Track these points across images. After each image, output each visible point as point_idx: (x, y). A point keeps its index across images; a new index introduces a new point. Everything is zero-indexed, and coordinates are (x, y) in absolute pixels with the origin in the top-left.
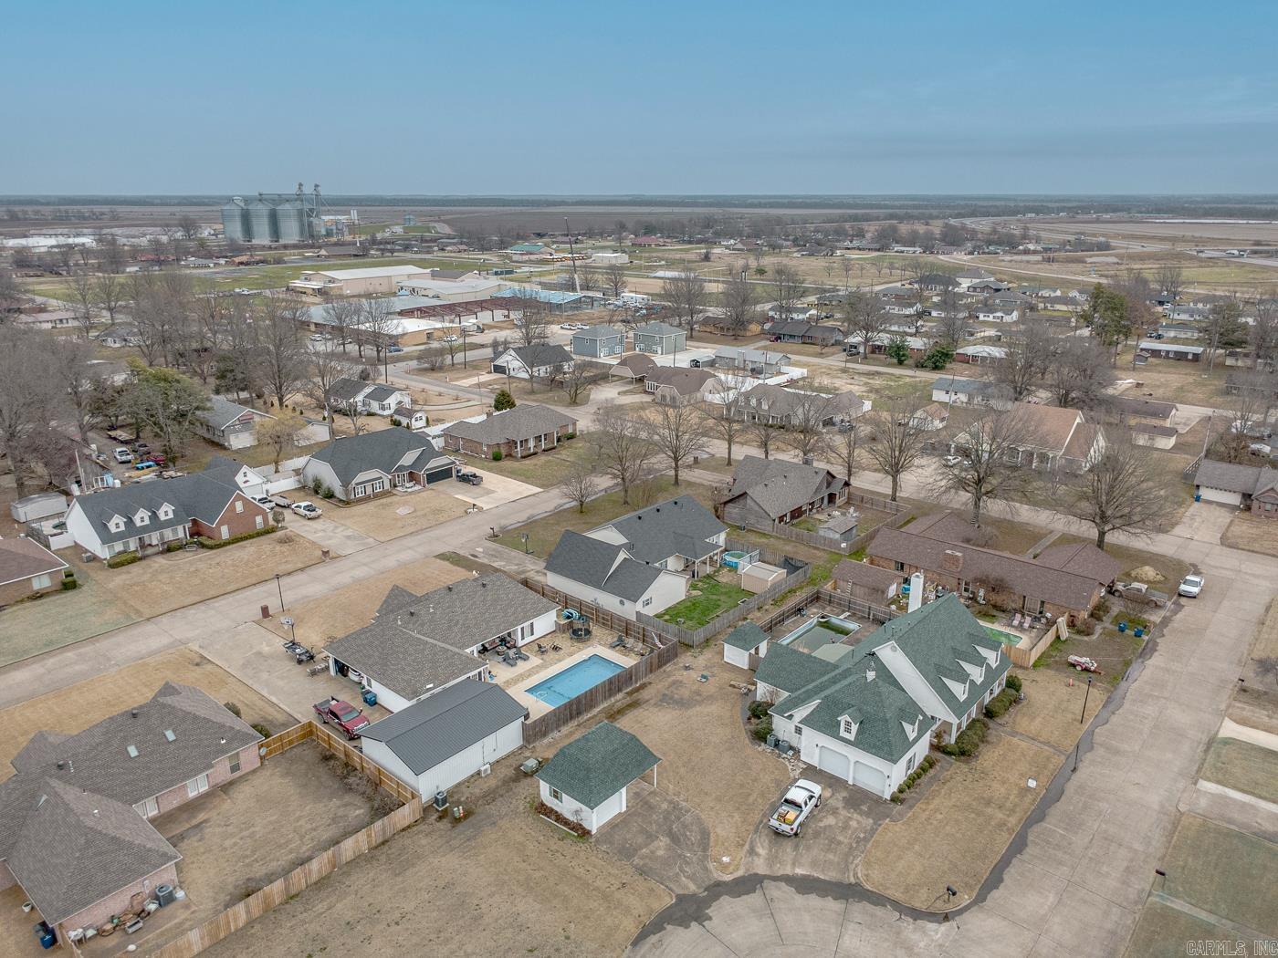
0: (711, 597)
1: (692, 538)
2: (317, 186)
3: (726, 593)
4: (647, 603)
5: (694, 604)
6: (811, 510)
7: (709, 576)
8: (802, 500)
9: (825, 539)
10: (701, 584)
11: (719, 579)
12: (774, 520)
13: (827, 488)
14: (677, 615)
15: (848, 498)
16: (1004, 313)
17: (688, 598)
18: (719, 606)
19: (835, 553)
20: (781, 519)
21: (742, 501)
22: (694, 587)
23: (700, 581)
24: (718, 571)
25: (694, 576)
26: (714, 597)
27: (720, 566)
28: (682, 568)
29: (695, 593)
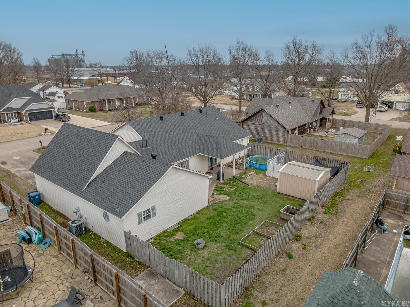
0: (241, 202)
1: (217, 138)
2: (83, 51)
3: (258, 198)
4: (147, 215)
5: (219, 214)
6: (311, 129)
7: (235, 178)
8: (305, 119)
9: (341, 144)
10: (227, 187)
11: (247, 181)
12: (288, 131)
13: (320, 114)
14: (195, 233)
15: (332, 124)
16: (346, 76)
17: (212, 205)
18: (254, 215)
19: (355, 157)
20: (293, 130)
21: (258, 118)
22: (219, 190)
23: (226, 183)
24: (245, 173)
25: (218, 179)
26: (245, 202)
27: (246, 168)
28: (207, 170)
29: (221, 198)
